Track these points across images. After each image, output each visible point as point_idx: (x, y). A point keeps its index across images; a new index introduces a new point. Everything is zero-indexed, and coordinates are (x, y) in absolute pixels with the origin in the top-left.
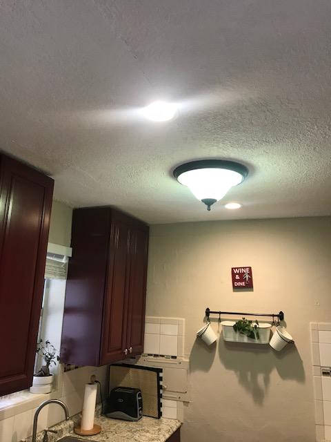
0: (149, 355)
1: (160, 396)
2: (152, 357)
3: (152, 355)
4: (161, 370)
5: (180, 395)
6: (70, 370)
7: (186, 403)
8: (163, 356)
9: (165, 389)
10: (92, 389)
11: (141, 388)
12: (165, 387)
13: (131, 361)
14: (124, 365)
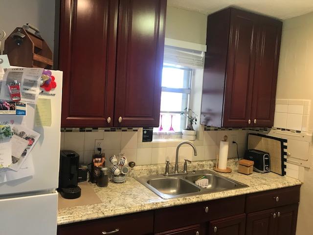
0: (278, 129)
1: (284, 160)
2: (280, 130)
3: (280, 129)
4: (286, 141)
5: (302, 162)
6: (209, 130)
7: (307, 169)
8: (289, 130)
9: (288, 156)
10: (225, 144)
11: (269, 152)
12: (290, 154)
13: (264, 133)
14: (259, 135)
